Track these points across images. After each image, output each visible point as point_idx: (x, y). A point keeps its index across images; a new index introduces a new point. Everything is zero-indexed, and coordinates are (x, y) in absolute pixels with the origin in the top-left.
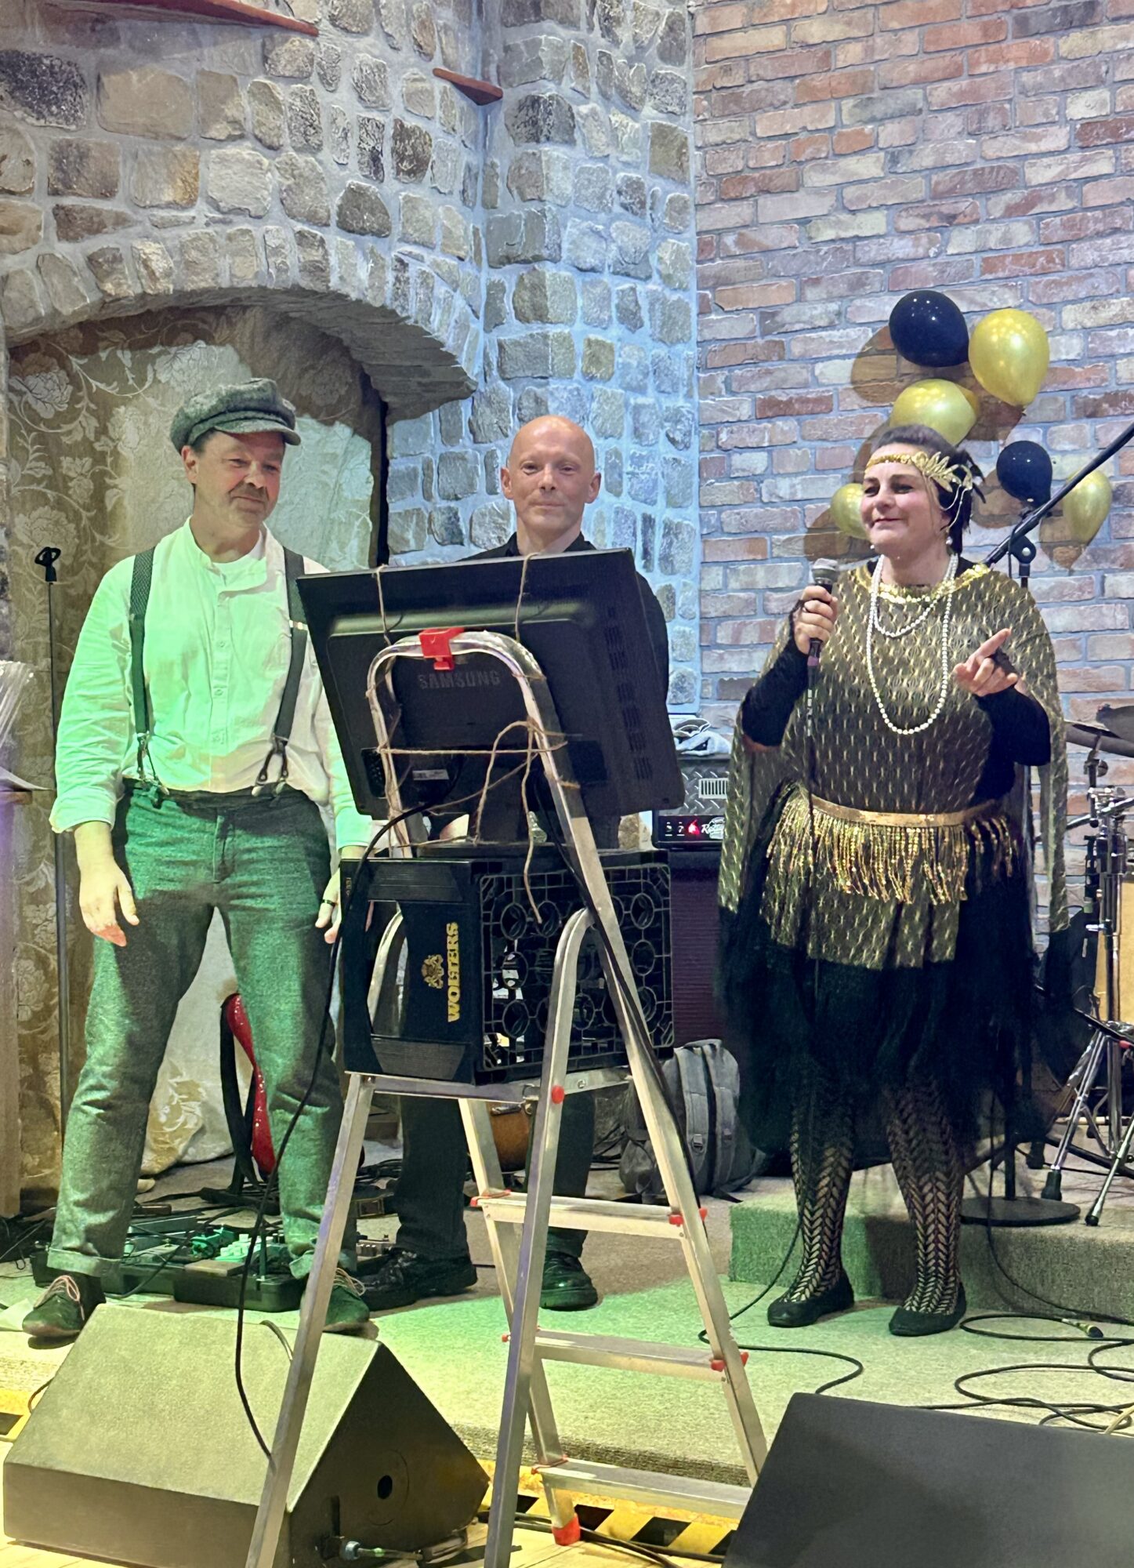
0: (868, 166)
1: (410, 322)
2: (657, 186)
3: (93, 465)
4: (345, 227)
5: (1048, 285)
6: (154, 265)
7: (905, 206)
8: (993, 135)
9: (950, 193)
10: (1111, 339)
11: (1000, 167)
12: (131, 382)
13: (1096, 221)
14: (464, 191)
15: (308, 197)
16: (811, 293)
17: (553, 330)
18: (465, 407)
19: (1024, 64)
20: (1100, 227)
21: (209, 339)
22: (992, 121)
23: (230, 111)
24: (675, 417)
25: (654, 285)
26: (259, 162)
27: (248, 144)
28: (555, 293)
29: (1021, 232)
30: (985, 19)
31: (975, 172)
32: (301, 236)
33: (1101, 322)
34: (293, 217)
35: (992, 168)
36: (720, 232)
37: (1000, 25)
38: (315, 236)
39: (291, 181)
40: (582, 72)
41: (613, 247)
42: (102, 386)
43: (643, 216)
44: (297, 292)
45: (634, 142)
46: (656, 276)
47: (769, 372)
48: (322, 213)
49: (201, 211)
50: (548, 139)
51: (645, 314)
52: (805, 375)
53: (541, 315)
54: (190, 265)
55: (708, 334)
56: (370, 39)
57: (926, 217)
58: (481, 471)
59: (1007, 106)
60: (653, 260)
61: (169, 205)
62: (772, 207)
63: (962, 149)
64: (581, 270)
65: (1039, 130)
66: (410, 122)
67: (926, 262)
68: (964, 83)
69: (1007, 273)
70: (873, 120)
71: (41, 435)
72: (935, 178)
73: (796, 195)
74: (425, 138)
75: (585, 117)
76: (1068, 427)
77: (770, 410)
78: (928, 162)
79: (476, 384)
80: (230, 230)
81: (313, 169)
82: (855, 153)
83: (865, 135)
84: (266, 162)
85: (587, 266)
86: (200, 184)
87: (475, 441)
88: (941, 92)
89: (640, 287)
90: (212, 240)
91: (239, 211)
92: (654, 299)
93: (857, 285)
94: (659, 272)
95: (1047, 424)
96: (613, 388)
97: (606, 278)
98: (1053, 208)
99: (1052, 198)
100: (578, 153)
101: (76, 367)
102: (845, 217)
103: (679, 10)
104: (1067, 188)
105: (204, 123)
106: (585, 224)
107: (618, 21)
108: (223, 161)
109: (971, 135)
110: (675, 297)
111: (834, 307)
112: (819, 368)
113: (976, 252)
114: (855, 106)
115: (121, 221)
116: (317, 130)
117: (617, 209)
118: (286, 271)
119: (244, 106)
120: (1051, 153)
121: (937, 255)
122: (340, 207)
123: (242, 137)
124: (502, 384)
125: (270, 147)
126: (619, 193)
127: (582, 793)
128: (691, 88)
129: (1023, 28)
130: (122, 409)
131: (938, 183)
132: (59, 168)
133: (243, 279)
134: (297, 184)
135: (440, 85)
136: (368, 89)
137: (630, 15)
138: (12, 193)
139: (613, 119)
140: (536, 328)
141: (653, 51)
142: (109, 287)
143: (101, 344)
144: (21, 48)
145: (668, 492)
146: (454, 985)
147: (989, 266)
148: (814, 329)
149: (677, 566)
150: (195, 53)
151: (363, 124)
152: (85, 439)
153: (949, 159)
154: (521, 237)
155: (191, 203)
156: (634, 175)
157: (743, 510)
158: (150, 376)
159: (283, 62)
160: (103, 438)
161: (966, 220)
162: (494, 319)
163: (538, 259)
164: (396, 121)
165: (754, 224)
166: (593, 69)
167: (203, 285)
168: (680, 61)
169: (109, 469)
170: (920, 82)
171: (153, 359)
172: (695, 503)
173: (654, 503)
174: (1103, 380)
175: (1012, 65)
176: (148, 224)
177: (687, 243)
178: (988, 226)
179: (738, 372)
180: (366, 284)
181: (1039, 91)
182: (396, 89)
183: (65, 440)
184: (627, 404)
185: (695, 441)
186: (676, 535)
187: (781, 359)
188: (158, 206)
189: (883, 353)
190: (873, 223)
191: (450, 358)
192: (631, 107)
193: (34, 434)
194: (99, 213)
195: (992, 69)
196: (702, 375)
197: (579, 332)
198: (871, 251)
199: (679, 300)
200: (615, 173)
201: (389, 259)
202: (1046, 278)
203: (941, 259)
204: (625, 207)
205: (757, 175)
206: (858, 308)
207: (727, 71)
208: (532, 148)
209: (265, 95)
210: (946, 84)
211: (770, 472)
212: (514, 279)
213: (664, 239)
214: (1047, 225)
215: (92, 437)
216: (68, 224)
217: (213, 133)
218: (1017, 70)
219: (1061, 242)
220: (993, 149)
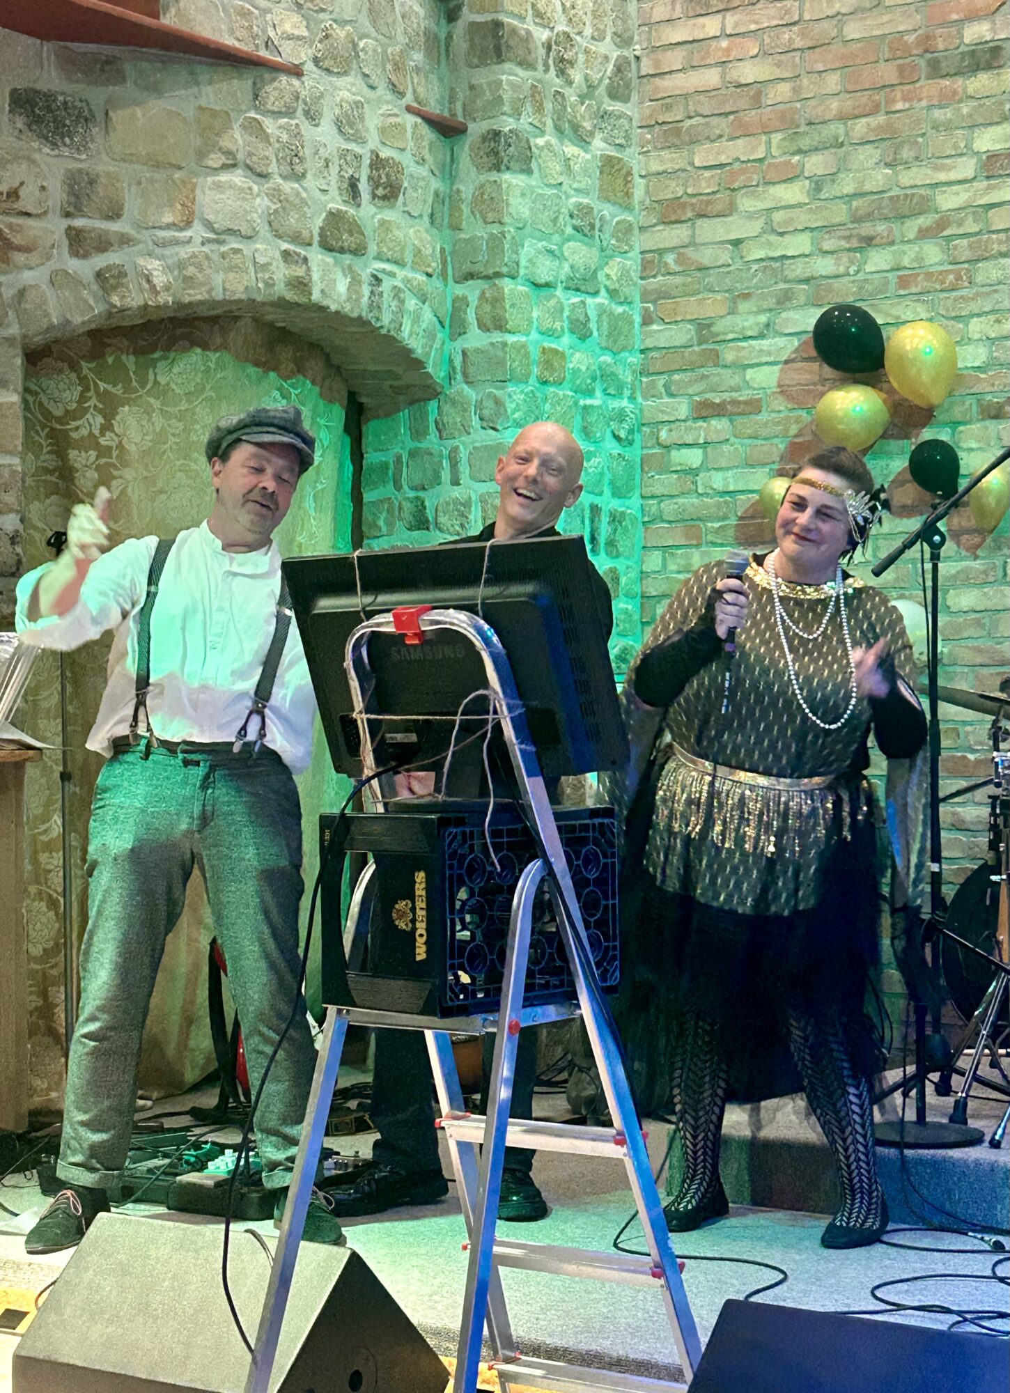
0: (792, 193)
1: (384, 331)
2: (606, 210)
3: (98, 457)
4: (327, 247)
5: (955, 300)
6: (155, 281)
7: (828, 229)
8: (907, 165)
9: (868, 217)
11: (913, 195)
12: (134, 383)
13: (1000, 242)
14: (432, 215)
15: (292, 220)
16: (743, 306)
17: (511, 339)
18: (432, 406)
19: (935, 101)
20: (1004, 248)
21: (205, 346)
22: (906, 153)
23: (225, 143)
24: (621, 416)
25: (603, 299)
26: (250, 189)
27: (239, 171)
28: (513, 305)
29: (933, 253)
30: (901, 61)
31: (891, 198)
32: (286, 254)
33: (1004, 333)
34: (280, 237)
35: (906, 195)
36: (661, 252)
37: (914, 67)
38: (298, 255)
39: (279, 205)
40: (539, 109)
41: (566, 266)
42: (109, 387)
43: (592, 237)
44: (282, 304)
45: (585, 171)
46: (603, 292)
47: (704, 377)
48: (305, 234)
49: (197, 232)
50: (508, 168)
51: (593, 325)
52: (737, 379)
53: (499, 325)
54: (188, 281)
55: (650, 343)
56: (349, 79)
57: (848, 238)
58: (445, 463)
59: (920, 140)
60: (601, 276)
61: (169, 227)
62: (709, 230)
63: (878, 178)
64: (536, 285)
65: (949, 161)
66: (385, 153)
67: (847, 278)
68: (881, 119)
69: (918, 290)
70: (800, 151)
71: (52, 429)
72: (855, 204)
73: (730, 219)
74: (398, 167)
75: (541, 149)
76: (975, 427)
77: (705, 411)
78: (848, 190)
79: (443, 387)
80: (224, 249)
81: (298, 194)
82: (785, 181)
83: (793, 166)
84: (255, 188)
85: (543, 281)
86: (196, 208)
87: (441, 438)
88: (860, 127)
89: (590, 301)
90: (207, 258)
91: (230, 231)
92: (602, 311)
93: (784, 300)
94: (606, 287)
95: (955, 424)
96: (566, 391)
97: (559, 292)
98: (961, 231)
99: (960, 223)
100: (534, 181)
101: (85, 371)
102: (773, 238)
103: (626, 53)
104: (974, 213)
105: (201, 155)
106: (540, 245)
107: (572, 63)
108: (218, 186)
109: (887, 165)
110: (620, 309)
111: (763, 318)
112: (750, 373)
113: (892, 270)
114: (784, 139)
115: (125, 240)
116: (302, 160)
117: (569, 230)
118: (274, 285)
119: (237, 138)
120: (960, 182)
121: (857, 272)
122: (321, 228)
123: (234, 166)
124: (465, 386)
125: (260, 175)
126: (571, 216)
127: (538, 755)
128: (635, 124)
129: (935, 69)
130: (126, 408)
131: (857, 209)
132: (72, 192)
133: (234, 292)
134: (284, 208)
135: (411, 119)
136: (347, 125)
137: (582, 58)
138: (28, 214)
139: (566, 150)
140: (497, 337)
141: (602, 90)
142: (115, 300)
143: (108, 350)
144: (38, 86)
145: (612, 483)
146: (421, 927)
147: (904, 282)
148: (746, 338)
149: (621, 550)
150: (195, 90)
151: (343, 154)
152: (91, 434)
153: (868, 187)
154: (483, 257)
155: (189, 224)
156: (585, 201)
157: (681, 500)
158: (151, 377)
159: (272, 99)
160: (108, 434)
161: (884, 240)
162: (457, 328)
163: (498, 275)
164: (372, 152)
165: (693, 243)
166: (548, 106)
167: (199, 297)
168: (626, 99)
169: (114, 460)
170: (843, 118)
171: (154, 364)
172: (637, 494)
173: (601, 494)
174: (1006, 385)
175: (924, 103)
176: (151, 243)
177: (632, 262)
178: (903, 247)
179: (676, 377)
180: (344, 297)
181: (949, 126)
182: (372, 123)
183: (74, 435)
184: (576, 404)
185: (637, 437)
186: (620, 522)
187: (717, 365)
188: (160, 228)
189: (805, 360)
190: (801, 244)
191: (418, 364)
192: (583, 140)
193: (47, 430)
194: (107, 232)
195: (907, 106)
196: (644, 379)
197: (533, 340)
198: (798, 269)
199: (624, 312)
200: (568, 197)
201: (365, 275)
202: (954, 294)
203: (860, 276)
204: (576, 228)
205: (694, 200)
206: (787, 319)
207: (668, 107)
208: (494, 176)
209: (256, 129)
210: (864, 120)
211: (704, 467)
212: (477, 293)
213: (611, 257)
214: (955, 248)
215: (97, 432)
216: (78, 242)
217: (210, 163)
218: (929, 108)
219: (967, 262)
220: (907, 178)
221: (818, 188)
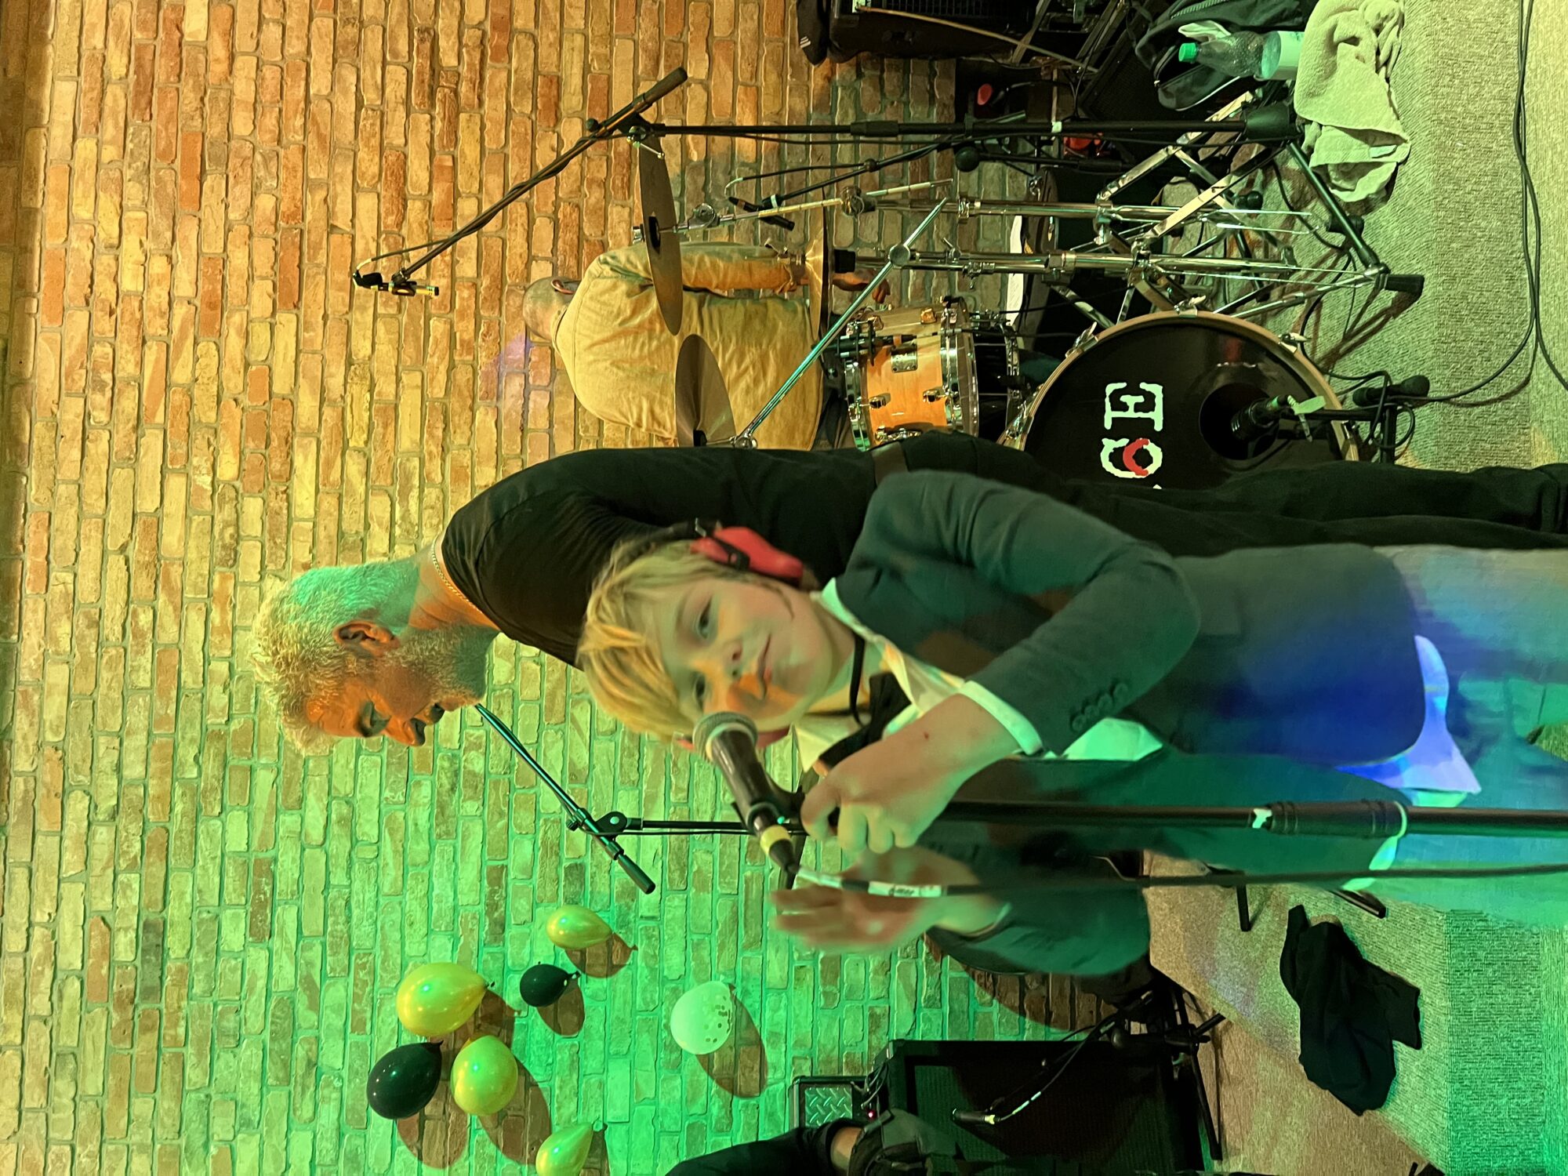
0: (247, 1154)
5: (384, 970)
7: (291, 1109)
8: (243, 1022)
9: (287, 1066)
10: (440, 909)
11: (273, 1015)
13: (336, 923)
19: (184, 991)
20: (342, 919)
22: (230, 1023)
29: (336, 994)
30: (137, 1030)
31: (272, 1039)
33: (424, 918)
35: (272, 1023)
37: (147, 1015)
57: (304, 1088)
59: (219, 1008)
63: (250, 1054)
65: (247, 978)
67: (346, 1090)
68: (190, 1052)
69: (369, 1009)
70: (206, 1145)
72: (270, 1081)
76: (510, 949)
78: (255, 1088)
82: (233, 1164)
83: (218, 1154)
88: (194, 1074)
93: (356, 1162)
95: (504, 971)
98: (318, 963)
99: (310, 964)
104: (303, 950)
109: (238, 1044)
113: (345, 1039)
114: (190, 1163)
120: (270, 966)
121: (341, 1078)
129: (153, 992)
131: (277, 1079)
147: (359, 1026)
153: (256, 1066)
161: (314, 1049)
170: (181, 1094)
174: (474, 917)
175: (184, 1003)
178: (323, 1027)
181: (212, 977)
189: (421, 1132)
190: (301, 1145)
195: (183, 1023)
198: (326, 1146)
202: (379, 971)
203: (345, 1074)
206: (377, 1159)
210: (188, 1070)
214: (332, 970)
218: (189, 998)
219: (349, 955)
220: (255, 1022)
221: (246, 1123)
